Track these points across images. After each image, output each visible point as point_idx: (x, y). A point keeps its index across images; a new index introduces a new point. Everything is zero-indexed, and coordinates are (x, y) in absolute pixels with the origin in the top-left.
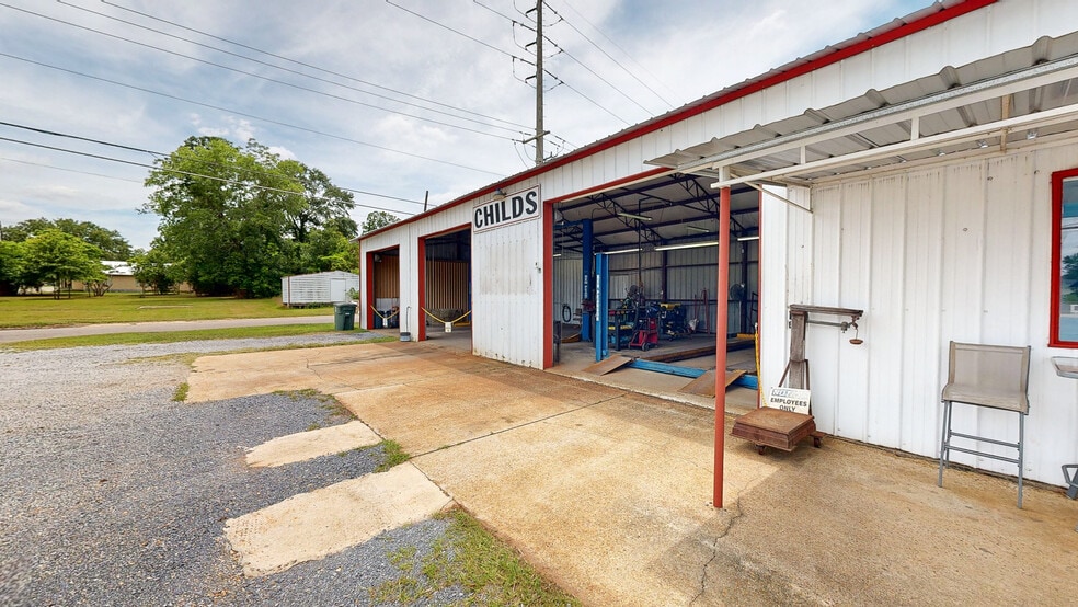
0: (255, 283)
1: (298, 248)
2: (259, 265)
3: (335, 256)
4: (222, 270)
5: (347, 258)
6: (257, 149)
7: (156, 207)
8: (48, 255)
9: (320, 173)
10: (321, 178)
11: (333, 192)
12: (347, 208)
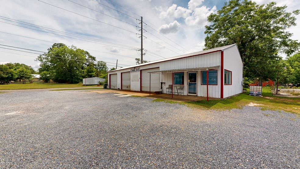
0: (74, 80)
1: (83, 71)
2: (74, 75)
3: (93, 73)
4: (65, 77)
5: (96, 74)
6: (74, 47)
7: (40, 59)
8: (22, 73)
9: (87, 52)
10: (87, 53)
11: (90, 57)
12: (94, 61)
